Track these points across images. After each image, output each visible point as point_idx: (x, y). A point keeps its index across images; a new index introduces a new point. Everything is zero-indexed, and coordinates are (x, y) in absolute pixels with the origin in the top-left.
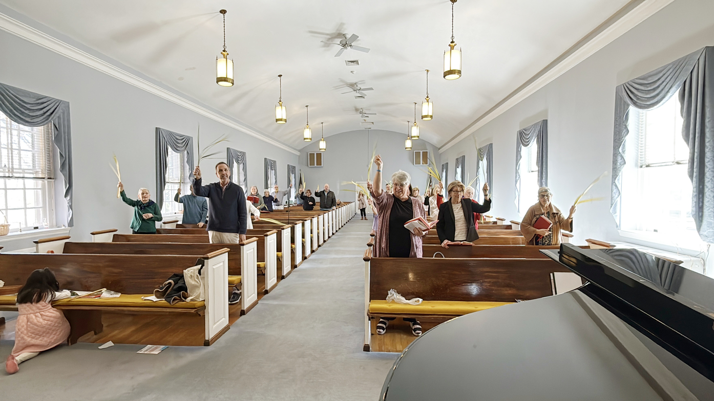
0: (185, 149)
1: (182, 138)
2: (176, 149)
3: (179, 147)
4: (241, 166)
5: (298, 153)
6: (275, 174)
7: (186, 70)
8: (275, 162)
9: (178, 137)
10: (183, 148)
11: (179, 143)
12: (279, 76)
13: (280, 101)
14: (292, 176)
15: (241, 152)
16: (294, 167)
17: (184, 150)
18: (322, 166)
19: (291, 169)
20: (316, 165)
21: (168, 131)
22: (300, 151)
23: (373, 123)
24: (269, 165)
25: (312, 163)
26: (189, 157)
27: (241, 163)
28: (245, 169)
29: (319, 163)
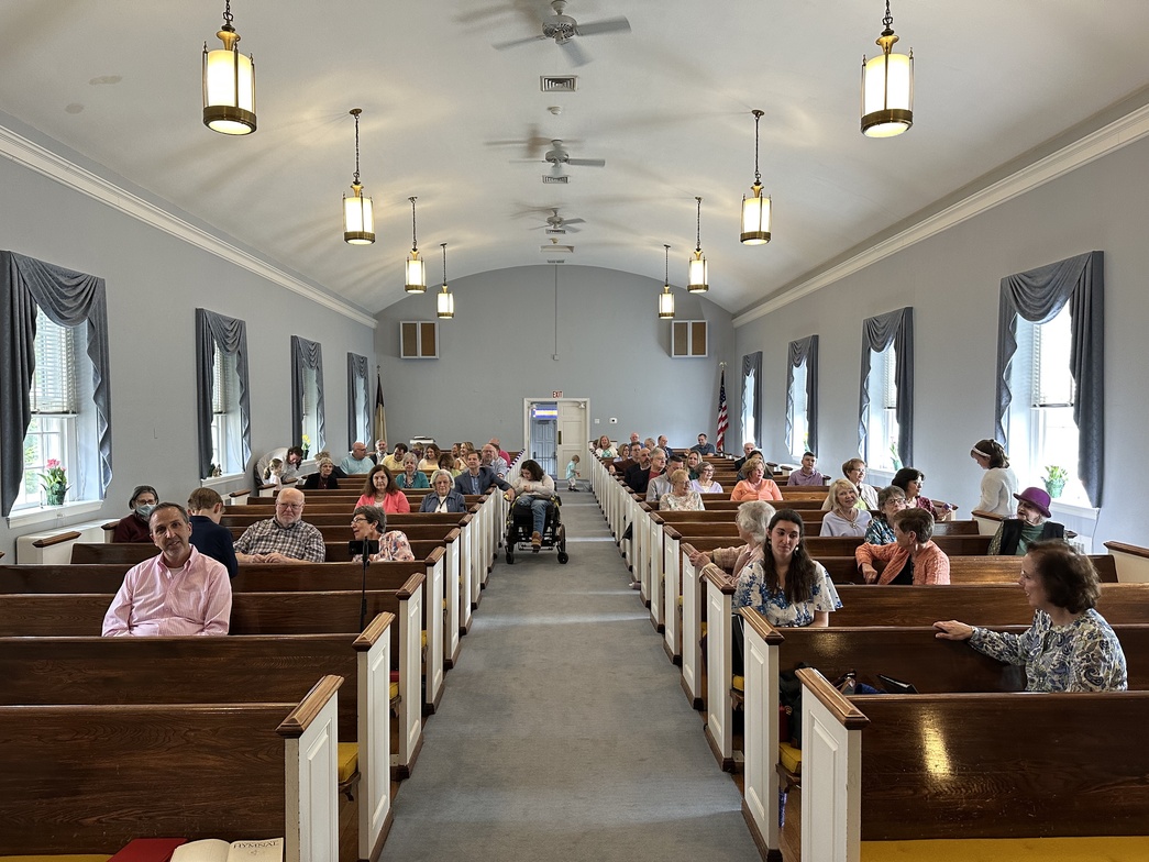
0: (85, 313)
1: (75, 282)
2: (59, 315)
3: (68, 308)
4: (233, 360)
5: (372, 323)
6: (320, 380)
7: (92, 82)
8: (317, 346)
9: (62, 279)
10: (79, 312)
11: (66, 297)
12: (352, 112)
13: (357, 183)
14: (360, 383)
15: (232, 322)
16: (364, 360)
17: (80, 320)
18: (437, 356)
19: (356, 366)
20: (420, 355)
21: (36, 262)
22: (376, 316)
23: (571, 248)
24: (303, 357)
25: (410, 350)
26: (96, 337)
27: (234, 352)
28: (243, 368)
29: (429, 349)
